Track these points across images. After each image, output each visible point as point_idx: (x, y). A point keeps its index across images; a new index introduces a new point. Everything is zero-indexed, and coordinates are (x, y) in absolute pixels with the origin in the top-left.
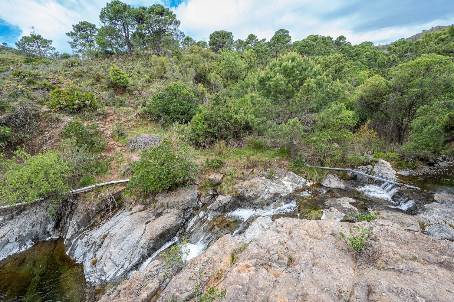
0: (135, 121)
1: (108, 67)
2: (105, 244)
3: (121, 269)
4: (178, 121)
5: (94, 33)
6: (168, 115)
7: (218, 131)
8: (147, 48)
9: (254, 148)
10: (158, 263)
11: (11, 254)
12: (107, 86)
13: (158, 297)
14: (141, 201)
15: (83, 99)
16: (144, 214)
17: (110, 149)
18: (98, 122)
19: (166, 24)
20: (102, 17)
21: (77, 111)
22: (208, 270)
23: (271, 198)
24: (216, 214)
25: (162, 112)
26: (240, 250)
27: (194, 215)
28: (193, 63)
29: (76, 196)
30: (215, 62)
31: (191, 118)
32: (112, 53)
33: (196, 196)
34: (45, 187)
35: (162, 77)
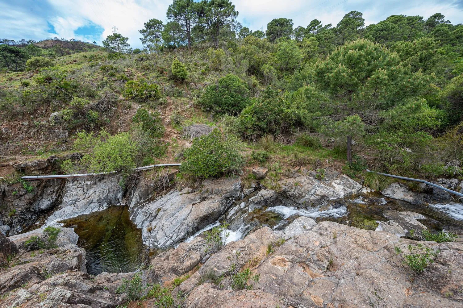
0: (190, 111)
1: (171, 61)
2: (158, 217)
3: (170, 240)
4: (228, 113)
5: (161, 29)
6: (219, 106)
7: (267, 124)
8: (205, 41)
9: (304, 145)
10: (201, 240)
11: (94, 211)
12: (168, 78)
13: (199, 268)
14: (189, 185)
15: (149, 90)
16: (191, 196)
17: (168, 135)
18: (160, 111)
19: (224, 16)
20: (168, 14)
21: (144, 100)
22: (244, 255)
23: (318, 200)
24: (257, 207)
25: (214, 103)
26: (278, 244)
27: (236, 205)
28: (248, 55)
29: (140, 173)
30: (271, 53)
31: (240, 111)
32: (174, 47)
33: (239, 187)
34: (119, 162)
35: (216, 70)
